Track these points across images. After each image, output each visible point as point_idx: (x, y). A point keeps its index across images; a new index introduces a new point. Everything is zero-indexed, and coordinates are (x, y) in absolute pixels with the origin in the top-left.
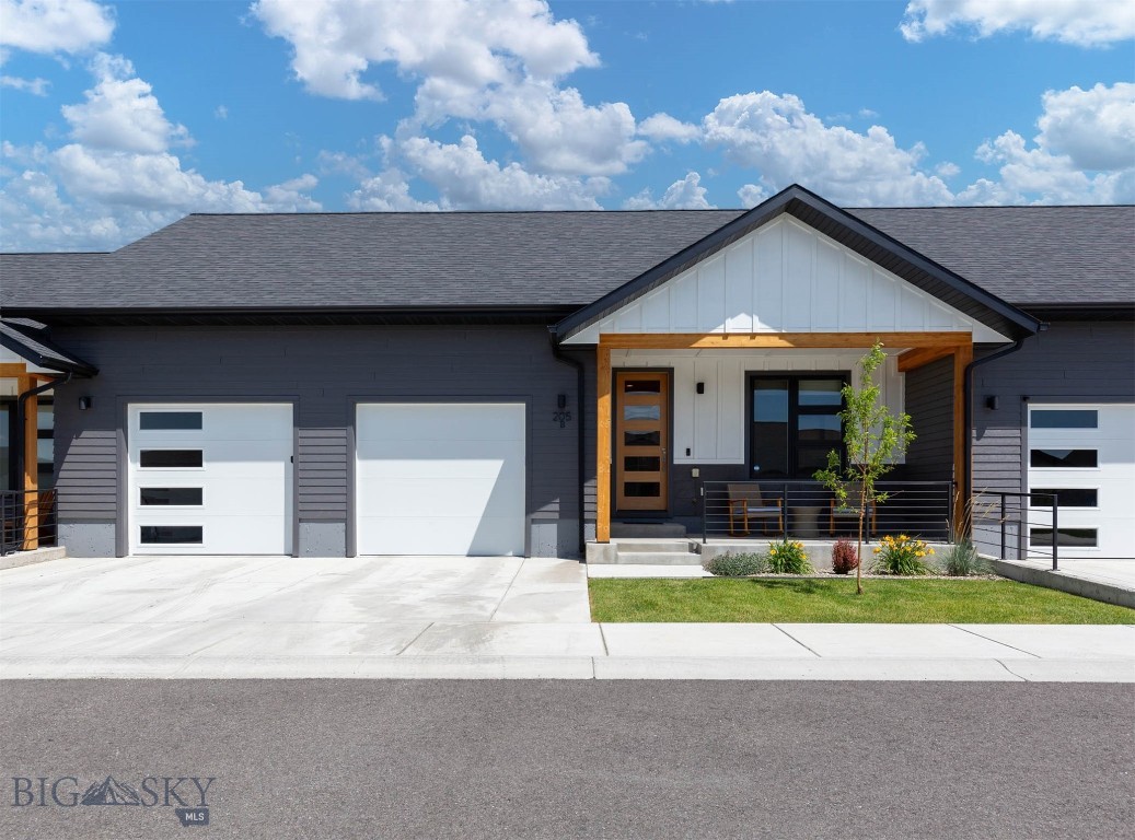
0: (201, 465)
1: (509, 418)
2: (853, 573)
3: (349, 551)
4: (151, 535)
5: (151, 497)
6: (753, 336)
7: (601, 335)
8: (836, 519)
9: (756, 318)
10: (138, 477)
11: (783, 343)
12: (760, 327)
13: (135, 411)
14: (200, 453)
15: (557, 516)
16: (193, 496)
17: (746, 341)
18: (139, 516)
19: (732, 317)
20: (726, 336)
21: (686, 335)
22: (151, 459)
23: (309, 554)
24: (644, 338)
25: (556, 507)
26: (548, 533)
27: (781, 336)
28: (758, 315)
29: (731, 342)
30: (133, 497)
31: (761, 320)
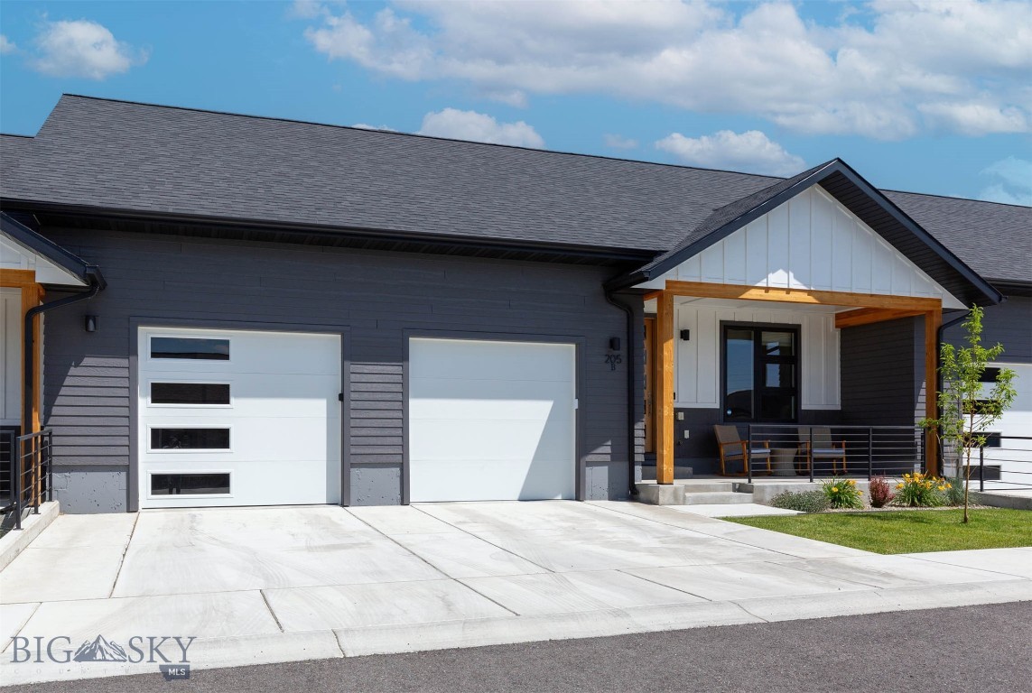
0: (227, 402)
1: (559, 359)
2: (886, 507)
3: (404, 500)
4: (164, 484)
5: (164, 438)
6: (788, 291)
7: (667, 282)
8: (815, 459)
9: (791, 274)
10: (152, 415)
11: (811, 299)
12: (795, 284)
13: (146, 335)
14: (227, 387)
15: (608, 458)
16: (219, 438)
17: (783, 296)
18: (153, 461)
19: (773, 272)
20: (767, 289)
21: (736, 286)
22: (164, 393)
23: (360, 503)
24: (703, 287)
25: (608, 450)
26: (598, 476)
27: (810, 292)
28: (793, 272)
29: (772, 295)
30: (144, 439)
31: (796, 277)
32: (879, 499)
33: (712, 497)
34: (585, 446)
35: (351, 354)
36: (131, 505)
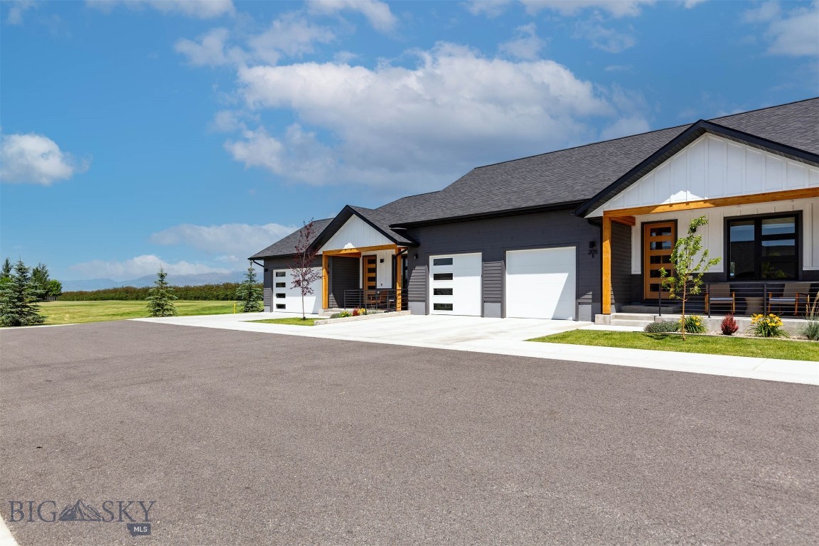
0: (452, 279)
1: (568, 254)
2: (735, 335)
3: (503, 315)
4: (437, 307)
5: (437, 292)
6: (687, 203)
7: (604, 212)
9: (688, 192)
10: (434, 284)
11: (708, 205)
12: (691, 198)
13: (432, 258)
14: (452, 274)
15: (591, 301)
16: (449, 292)
17: (684, 207)
18: (434, 299)
19: (674, 194)
20: (671, 205)
21: (649, 207)
22: (437, 277)
23: (488, 316)
25: (591, 297)
26: (587, 309)
27: (705, 201)
28: (689, 190)
29: (675, 208)
30: (431, 292)
31: (692, 193)
32: (728, 329)
33: (627, 322)
34: (579, 295)
35: (485, 260)
36: (427, 313)
